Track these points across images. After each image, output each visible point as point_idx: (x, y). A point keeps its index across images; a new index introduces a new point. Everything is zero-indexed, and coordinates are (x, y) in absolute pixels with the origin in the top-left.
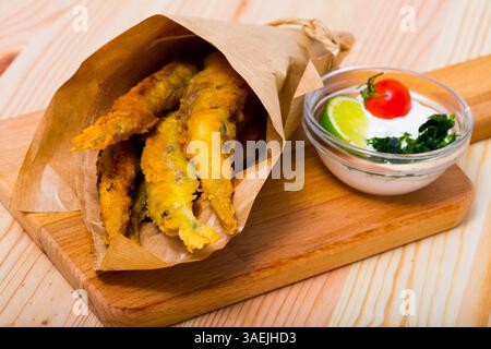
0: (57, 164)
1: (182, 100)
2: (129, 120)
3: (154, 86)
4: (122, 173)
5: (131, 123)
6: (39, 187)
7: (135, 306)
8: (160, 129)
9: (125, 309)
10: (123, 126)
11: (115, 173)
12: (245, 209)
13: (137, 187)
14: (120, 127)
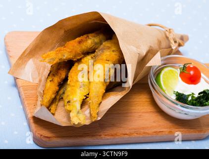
0: (36, 60)
1: (96, 51)
2: (70, 53)
3: (87, 40)
4: (59, 75)
5: (70, 55)
6: (24, 68)
7: (46, 135)
8: (82, 60)
9: (41, 135)
10: (66, 56)
11: (56, 74)
12: (104, 111)
13: (63, 83)
14: (64, 56)
